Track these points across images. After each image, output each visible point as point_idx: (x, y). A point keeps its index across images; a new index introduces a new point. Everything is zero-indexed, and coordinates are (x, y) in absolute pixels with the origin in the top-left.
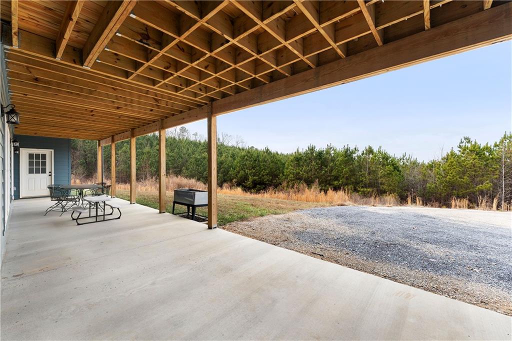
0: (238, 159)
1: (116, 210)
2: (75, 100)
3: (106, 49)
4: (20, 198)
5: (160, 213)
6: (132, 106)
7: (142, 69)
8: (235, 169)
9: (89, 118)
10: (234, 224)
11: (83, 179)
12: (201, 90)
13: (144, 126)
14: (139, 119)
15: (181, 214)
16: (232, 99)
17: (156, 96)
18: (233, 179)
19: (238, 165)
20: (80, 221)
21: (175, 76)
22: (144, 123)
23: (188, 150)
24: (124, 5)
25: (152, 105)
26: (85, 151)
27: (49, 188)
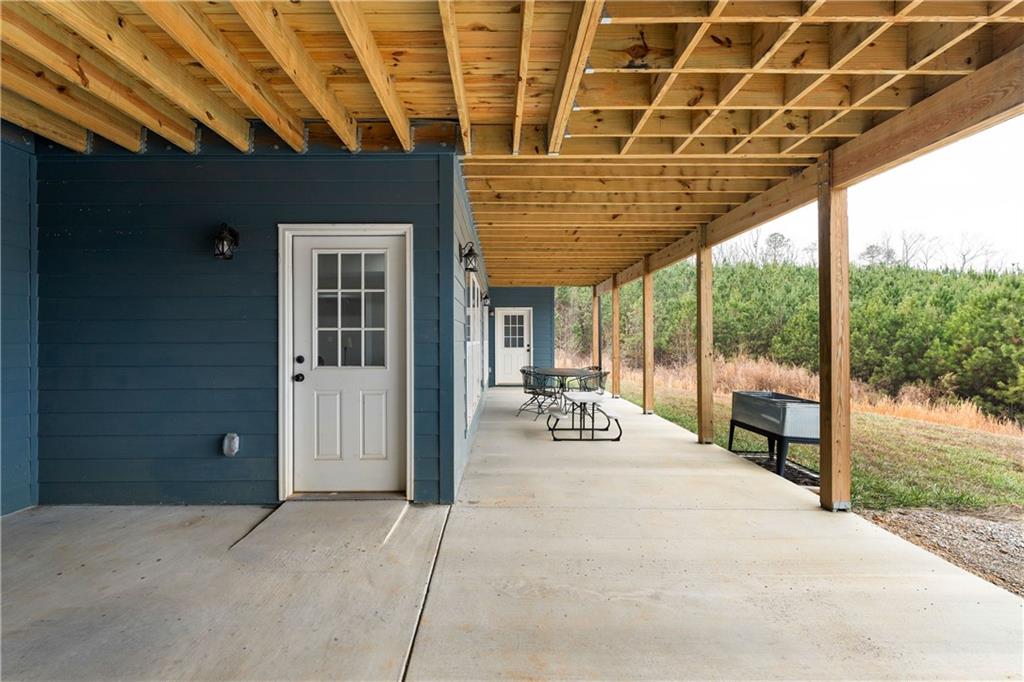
0: (963, 311)
1: (613, 422)
2: (548, 217)
3: (575, 109)
4: (496, 384)
5: (700, 442)
6: (638, 208)
7: (642, 122)
8: (950, 343)
9: (573, 245)
10: (921, 514)
11: (579, 359)
12: (791, 127)
13: (667, 245)
14: (655, 231)
15: (750, 452)
16: (900, 124)
17: (682, 174)
18: (943, 373)
19: (967, 328)
20: (558, 435)
21: (715, 113)
22: (666, 239)
23: (789, 291)
24: (588, 8)
25: (678, 197)
26: (580, 308)
27: (523, 371)
